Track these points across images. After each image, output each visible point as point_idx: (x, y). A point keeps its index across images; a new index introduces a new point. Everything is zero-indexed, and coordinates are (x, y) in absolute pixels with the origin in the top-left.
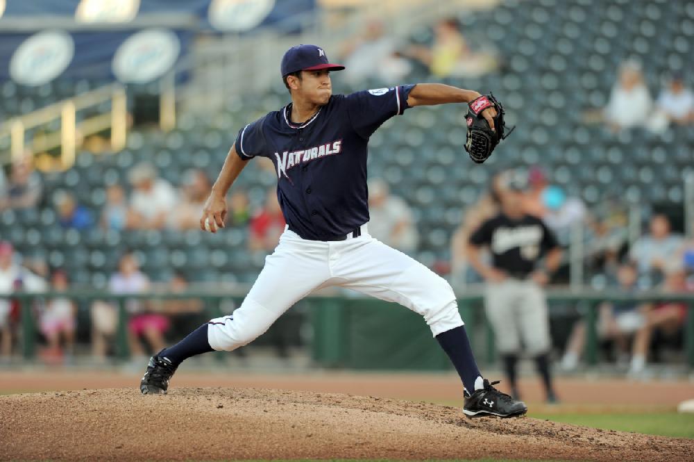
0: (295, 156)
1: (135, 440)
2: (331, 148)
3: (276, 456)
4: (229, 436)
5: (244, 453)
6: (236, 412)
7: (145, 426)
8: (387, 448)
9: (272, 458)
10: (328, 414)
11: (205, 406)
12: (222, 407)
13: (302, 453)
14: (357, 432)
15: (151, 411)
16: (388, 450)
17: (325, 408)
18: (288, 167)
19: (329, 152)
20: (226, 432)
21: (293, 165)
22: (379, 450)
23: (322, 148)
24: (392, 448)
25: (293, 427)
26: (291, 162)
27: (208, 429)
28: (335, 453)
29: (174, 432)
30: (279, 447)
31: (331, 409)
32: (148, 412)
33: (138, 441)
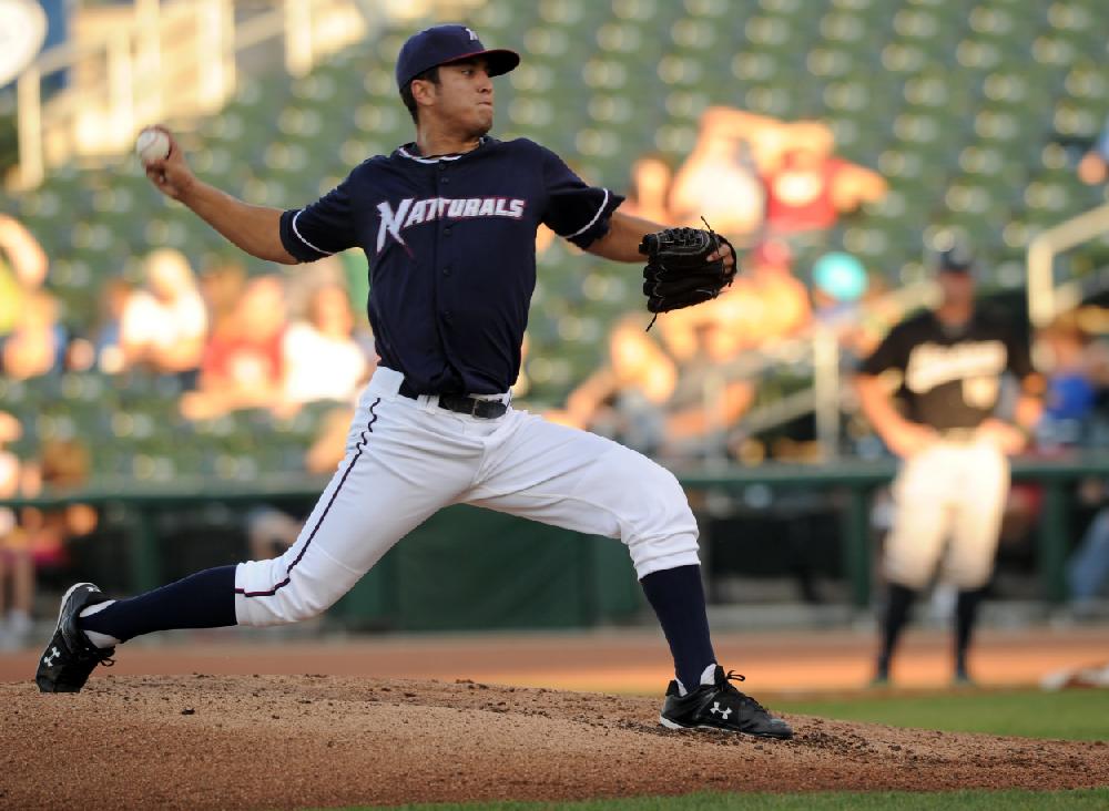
0: (428, 207)
1: (30, 780)
2: (507, 207)
3: (300, 803)
4: (210, 766)
5: (239, 798)
6: (220, 720)
7: (48, 754)
8: (512, 779)
9: (293, 805)
10: (395, 720)
11: (157, 710)
12: (191, 712)
13: (350, 793)
14: (451, 752)
15: (56, 725)
16: (514, 783)
17: (389, 707)
18: (409, 223)
19: (500, 212)
20: (202, 759)
21: (420, 220)
22: (495, 783)
23: (489, 202)
24: (521, 780)
25: (330, 745)
26: (418, 215)
27: (167, 754)
28: (413, 792)
29: (104, 764)
30: (304, 784)
31: (399, 709)
32: (51, 726)
33: (35, 781)
